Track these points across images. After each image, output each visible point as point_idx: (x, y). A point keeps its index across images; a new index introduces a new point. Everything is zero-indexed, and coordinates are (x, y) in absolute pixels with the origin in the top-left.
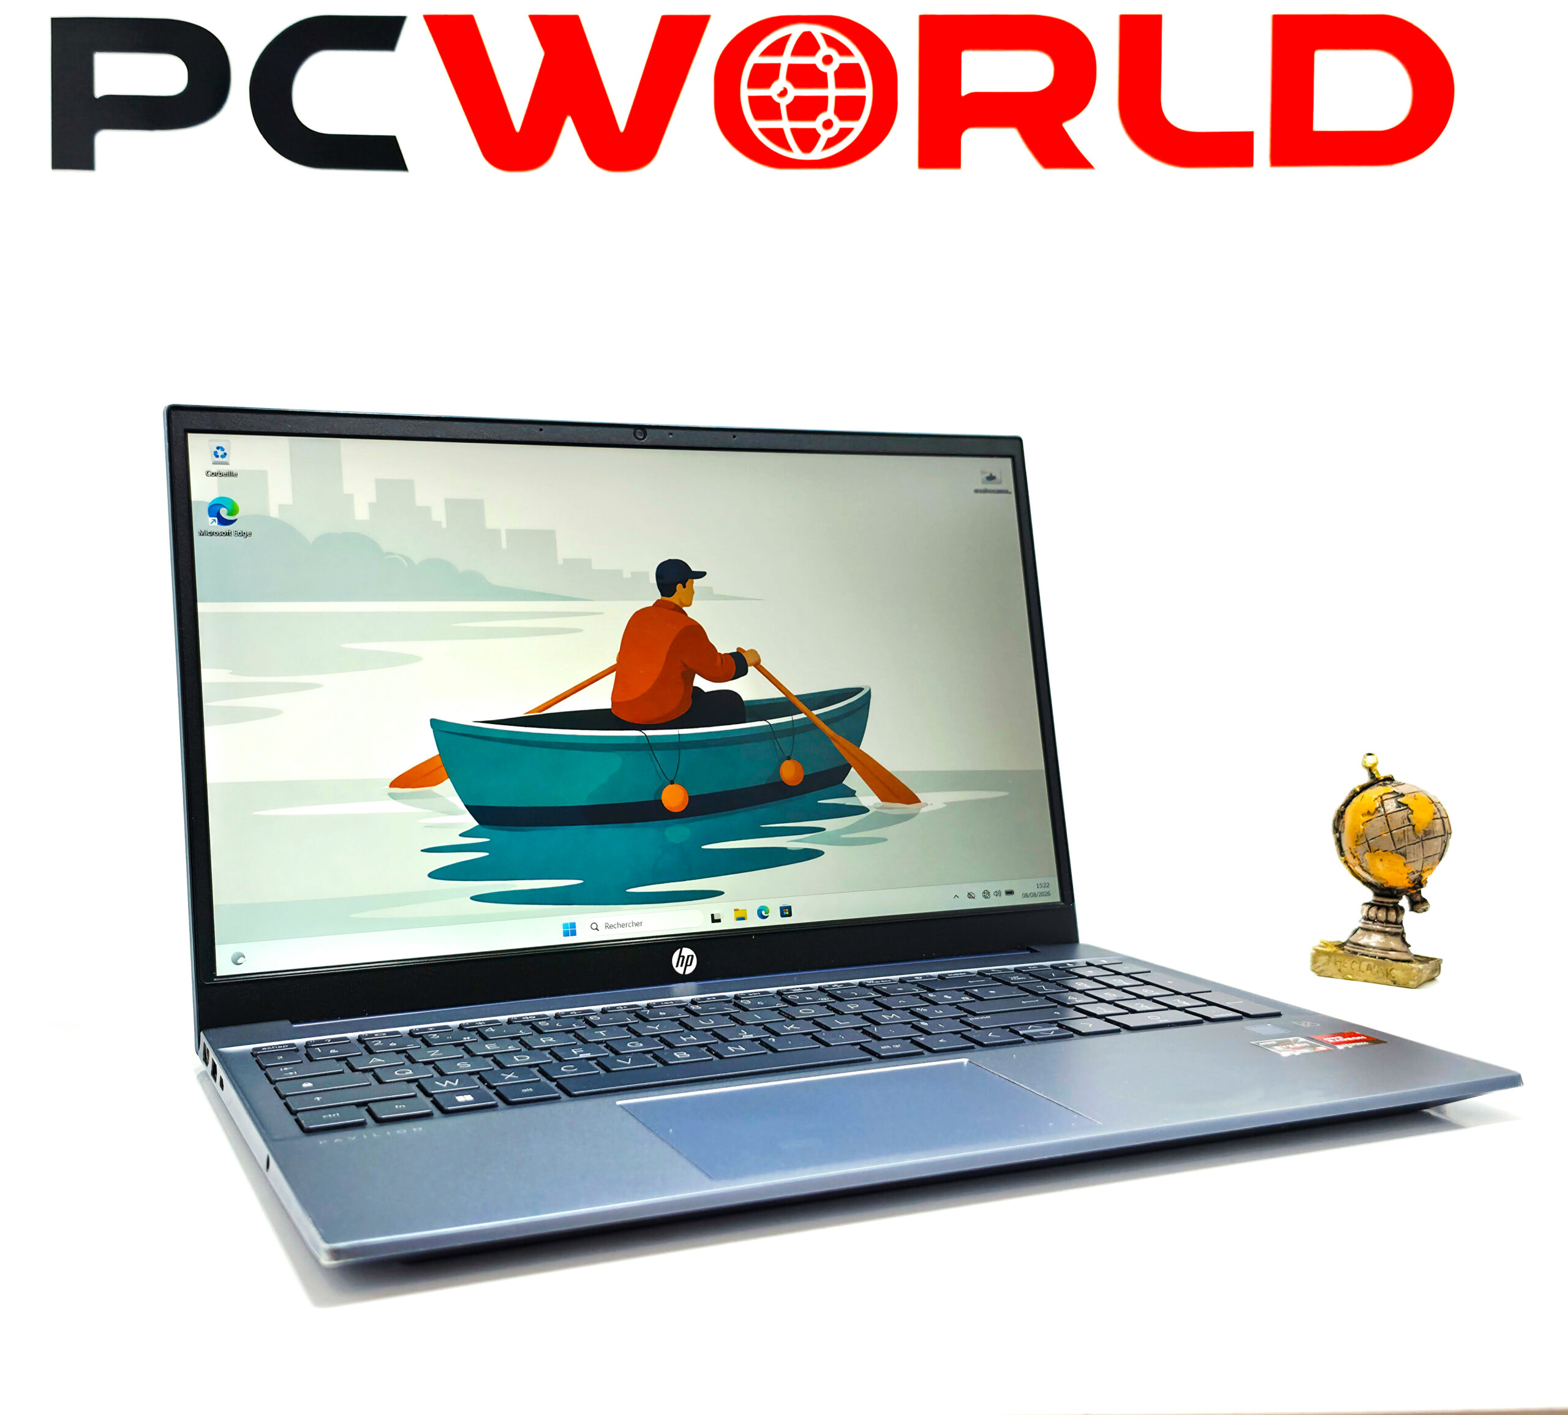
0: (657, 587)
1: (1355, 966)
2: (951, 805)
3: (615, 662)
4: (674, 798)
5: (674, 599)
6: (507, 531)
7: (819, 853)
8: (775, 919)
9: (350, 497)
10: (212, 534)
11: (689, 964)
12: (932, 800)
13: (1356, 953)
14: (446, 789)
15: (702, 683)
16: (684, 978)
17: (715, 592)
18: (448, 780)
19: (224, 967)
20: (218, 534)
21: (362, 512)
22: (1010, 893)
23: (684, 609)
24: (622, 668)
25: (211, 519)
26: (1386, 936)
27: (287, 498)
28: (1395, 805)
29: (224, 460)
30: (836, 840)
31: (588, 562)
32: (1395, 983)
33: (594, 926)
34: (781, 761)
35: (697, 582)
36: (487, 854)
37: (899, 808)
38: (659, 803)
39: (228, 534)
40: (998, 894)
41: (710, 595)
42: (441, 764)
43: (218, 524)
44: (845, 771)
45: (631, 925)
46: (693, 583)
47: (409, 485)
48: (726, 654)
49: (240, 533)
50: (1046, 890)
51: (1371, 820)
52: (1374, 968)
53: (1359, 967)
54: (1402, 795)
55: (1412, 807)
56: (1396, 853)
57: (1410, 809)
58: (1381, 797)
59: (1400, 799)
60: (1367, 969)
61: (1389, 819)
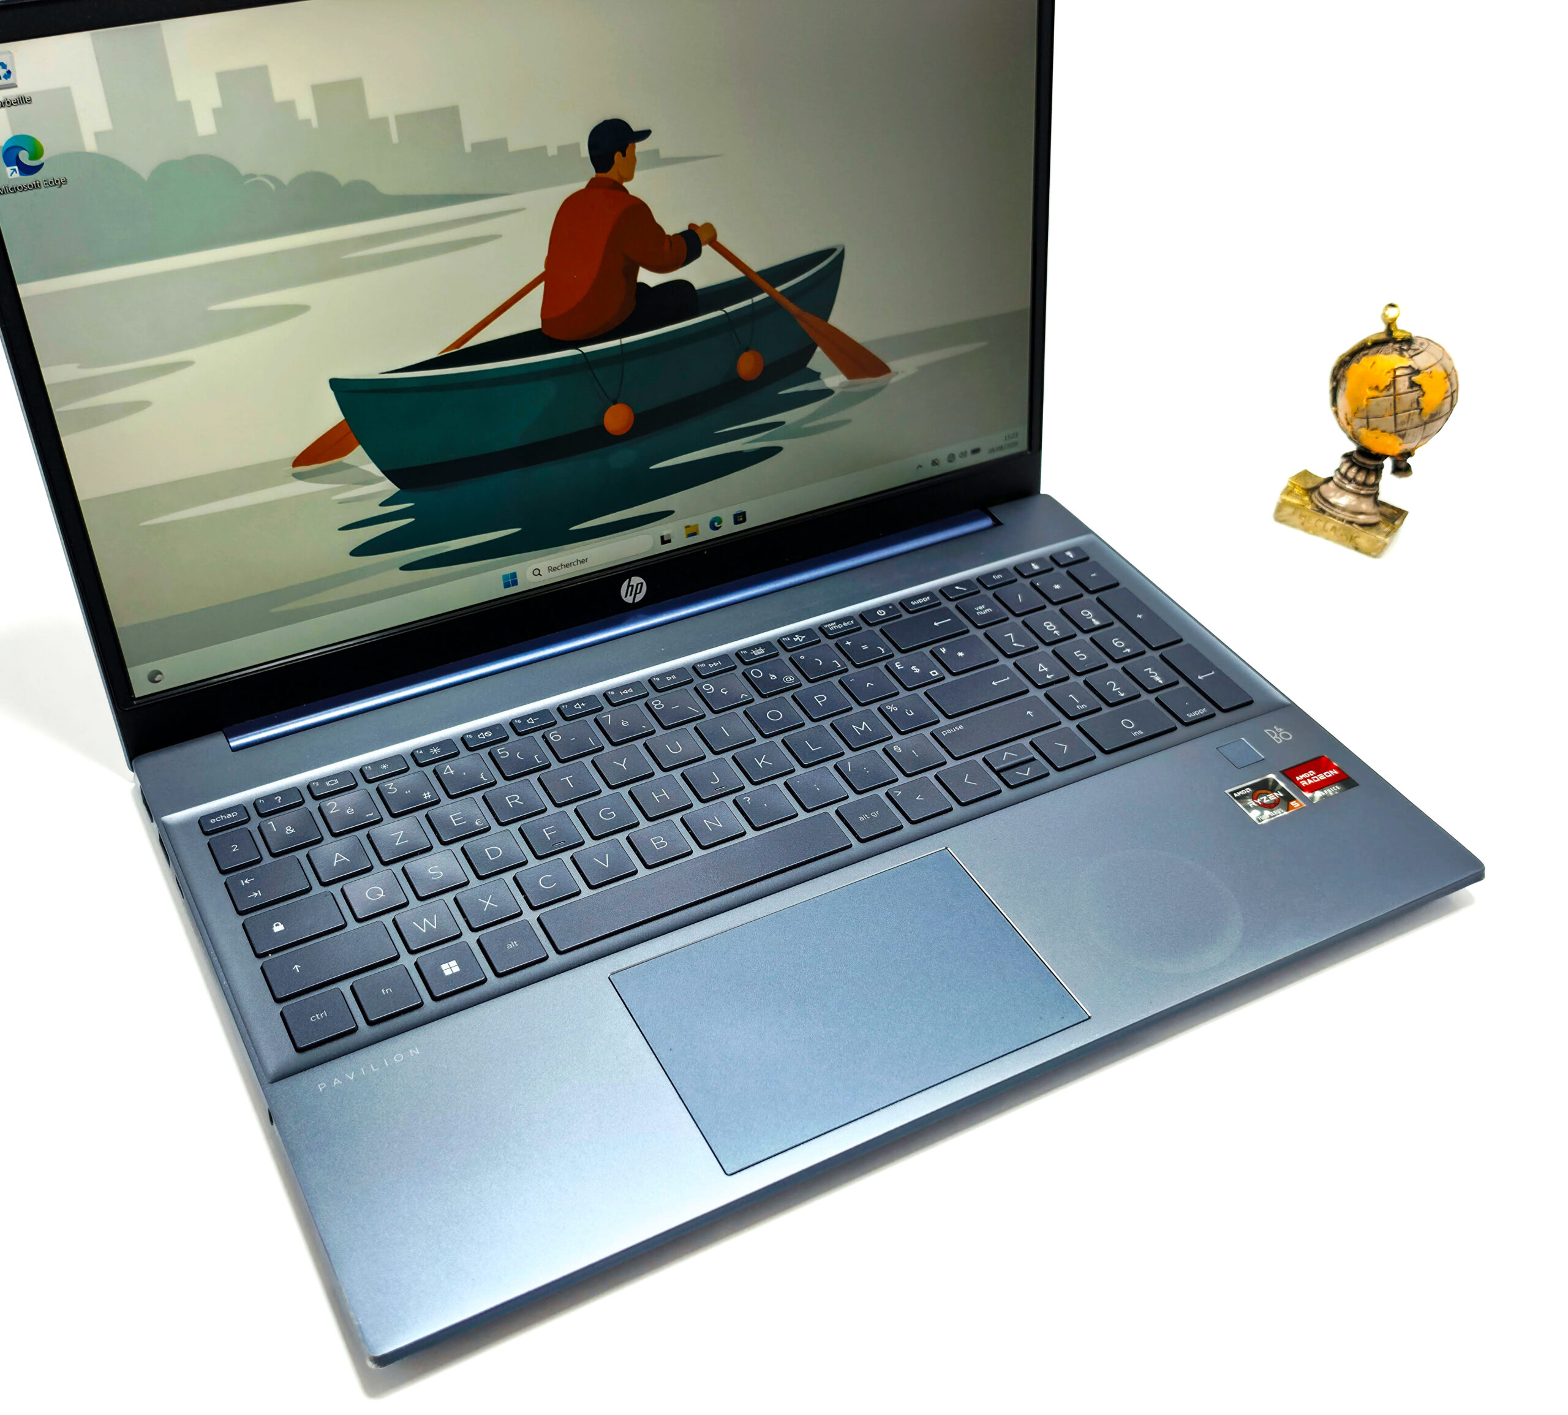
0: (590, 161)
1: (1321, 524)
2: (924, 369)
3: (542, 269)
4: (617, 419)
5: (612, 174)
6: (398, 118)
7: (776, 450)
8: (728, 527)
9: (187, 106)
10: (15, 190)
11: (638, 591)
12: (902, 367)
13: (1324, 512)
14: (359, 458)
15: (648, 277)
16: (635, 606)
17: (663, 154)
18: (360, 447)
19: (141, 688)
20: (22, 189)
21: (205, 125)
22: (976, 451)
23: (625, 184)
24: (552, 277)
25: (9, 170)
26: (1359, 498)
27: (104, 123)
28: (1407, 384)
29: (10, 81)
30: (798, 431)
31: (502, 143)
32: (1357, 549)
33: (536, 572)
34: (737, 357)
35: (640, 147)
36: (413, 519)
37: (867, 383)
38: (602, 427)
39: (36, 186)
40: (963, 455)
41: (656, 160)
42: (349, 430)
43: (20, 174)
44: (809, 353)
45: (575, 563)
46: (634, 147)
47: (262, 72)
48: (675, 235)
49: (51, 182)
50: (1014, 440)
51: (1377, 397)
52: (1339, 530)
53: (1324, 526)
54: (1417, 372)
55: (1424, 389)
56: (1395, 434)
57: (1422, 390)
58: (1395, 371)
59: (1415, 378)
60: (1331, 530)
61: (1397, 401)
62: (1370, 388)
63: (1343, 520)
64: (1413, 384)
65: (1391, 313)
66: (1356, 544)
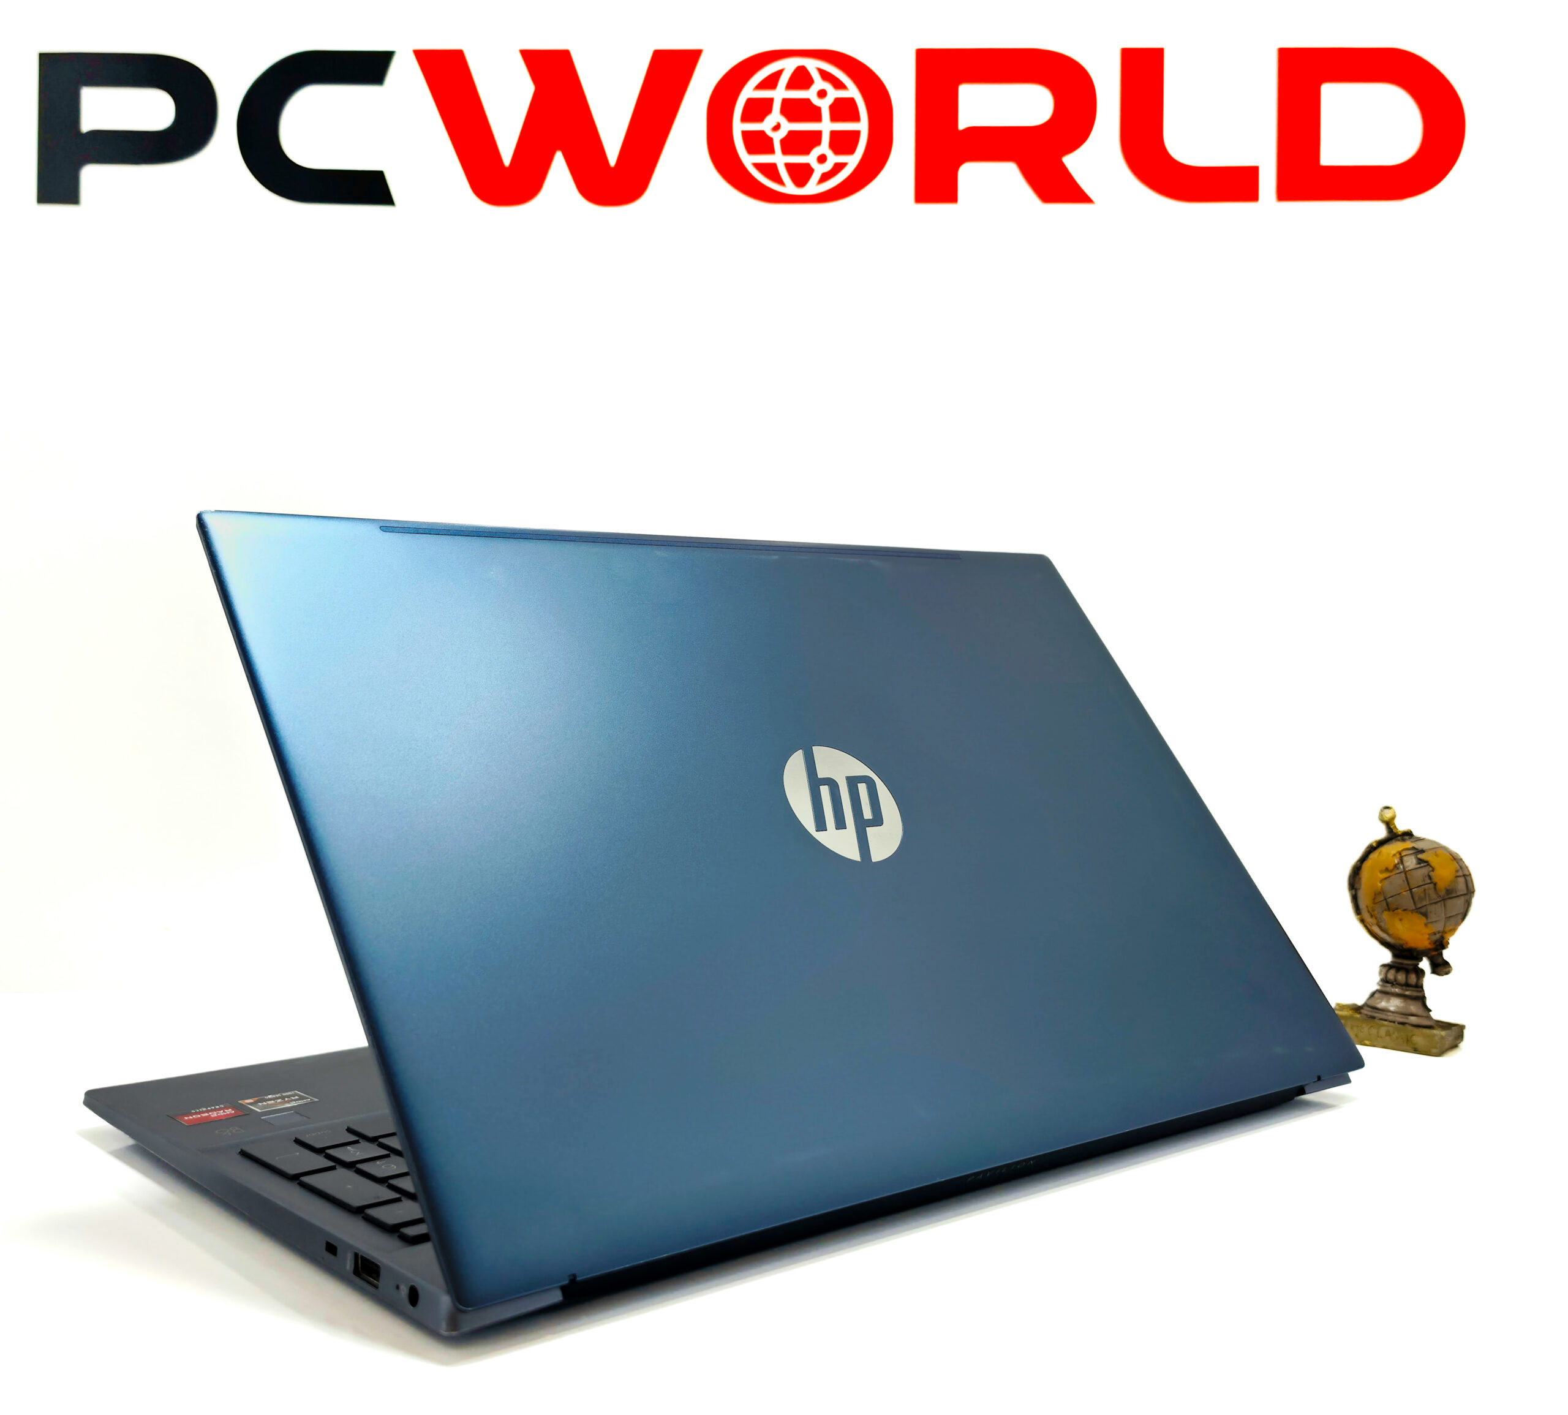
1: (1373, 1031)
13: (1373, 1018)
26: (1404, 1000)
28: (1415, 861)
51: (1389, 877)
52: (1394, 1033)
53: (1378, 1033)
54: (1422, 851)
55: (1433, 864)
56: (1417, 912)
57: (1431, 866)
58: (1400, 853)
59: (1420, 856)
60: (1386, 1035)
61: (1409, 877)
62: (1381, 872)
63: (1394, 1022)
64: (1420, 861)
65: (1388, 815)
66: (1414, 1044)
